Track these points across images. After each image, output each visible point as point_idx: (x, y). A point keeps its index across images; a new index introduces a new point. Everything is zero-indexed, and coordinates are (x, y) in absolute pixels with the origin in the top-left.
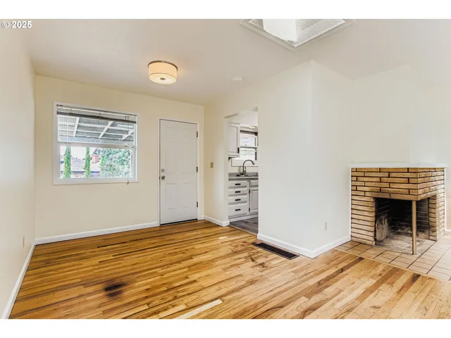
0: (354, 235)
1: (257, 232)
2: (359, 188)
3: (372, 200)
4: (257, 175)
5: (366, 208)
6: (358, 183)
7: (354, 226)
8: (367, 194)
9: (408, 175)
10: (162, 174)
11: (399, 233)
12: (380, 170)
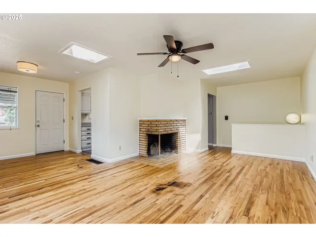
0: (140, 153)
1: (91, 154)
2: (142, 130)
3: (146, 135)
4: (90, 123)
5: (144, 139)
6: (141, 127)
7: (140, 148)
8: (144, 132)
9: (156, 123)
10: (38, 124)
11: (166, 152)
12: (148, 121)
